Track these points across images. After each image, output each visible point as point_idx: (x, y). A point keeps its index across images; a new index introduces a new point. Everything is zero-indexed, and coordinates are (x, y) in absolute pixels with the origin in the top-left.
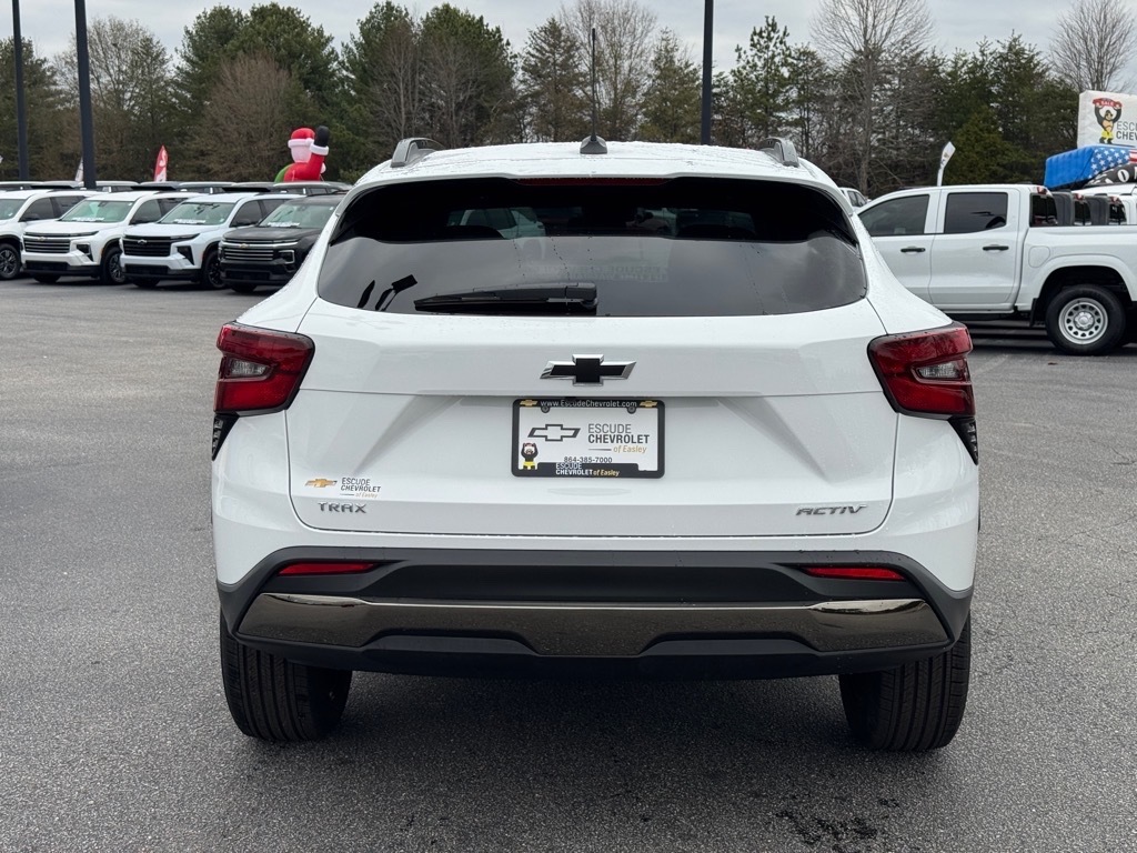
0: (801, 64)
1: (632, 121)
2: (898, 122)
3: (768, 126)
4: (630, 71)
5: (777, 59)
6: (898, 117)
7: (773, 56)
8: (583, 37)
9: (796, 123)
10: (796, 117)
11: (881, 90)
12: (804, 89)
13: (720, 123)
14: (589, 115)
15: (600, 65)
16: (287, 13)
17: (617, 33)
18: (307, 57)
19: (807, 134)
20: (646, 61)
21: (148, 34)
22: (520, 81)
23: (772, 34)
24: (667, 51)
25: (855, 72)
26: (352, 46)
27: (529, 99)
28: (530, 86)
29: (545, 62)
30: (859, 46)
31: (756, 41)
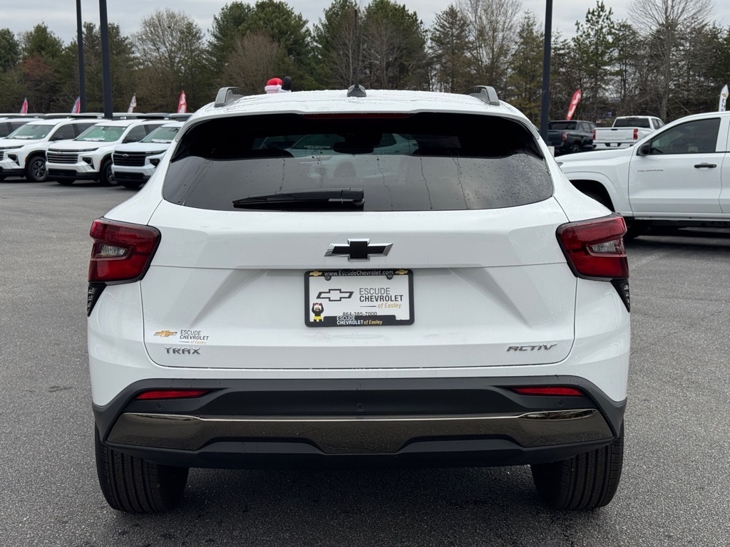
0: (621, 34)
1: (504, 73)
2: (688, 73)
3: (597, 75)
4: (503, 39)
5: (604, 30)
6: (689, 69)
7: (602, 28)
8: (471, 17)
9: (617, 73)
10: (617, 69)
11: (676, 51)
12: (623, 51)
13: (564, 73)
14: (475, 70)
15: (484, 35)
16: (279, 6)
17: (495, 15)
18: (291, 34)
19: (624, 81)
20: (514, 32)
21: (190, 20)
22: (429, 47)
23: (601, 13)
24: (528, 25)
25: (659, 38)
26: (320, 26)
27: (435, 59)
28: (436, 51)
29: (446, 34)
30: (662, 21)
31: (590, 18)
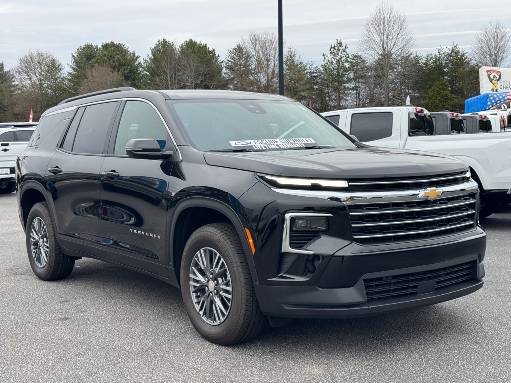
0: (354, 62)
3: (340, 90)
5: (343, 59)
6: (401, 85)
7: (341, 58)
8: (252, 52)
9: (353, 89)
10: (354, 86)
11: (392, 72)
12: (356, 73)
13: (317, 89)
14: (256, 87)
15: (261, 64)
16: (118, 46)
18: (128, 66)
19: (359, 93)
21: (54, 58)
22: (224, 73)
23: (340, 48)
24: (291, 57)
25: (380, 64)
26: (148, 60)
27: (229, 81)
28: (229, 75)
30: (381, 52)
31: (332, 51)
